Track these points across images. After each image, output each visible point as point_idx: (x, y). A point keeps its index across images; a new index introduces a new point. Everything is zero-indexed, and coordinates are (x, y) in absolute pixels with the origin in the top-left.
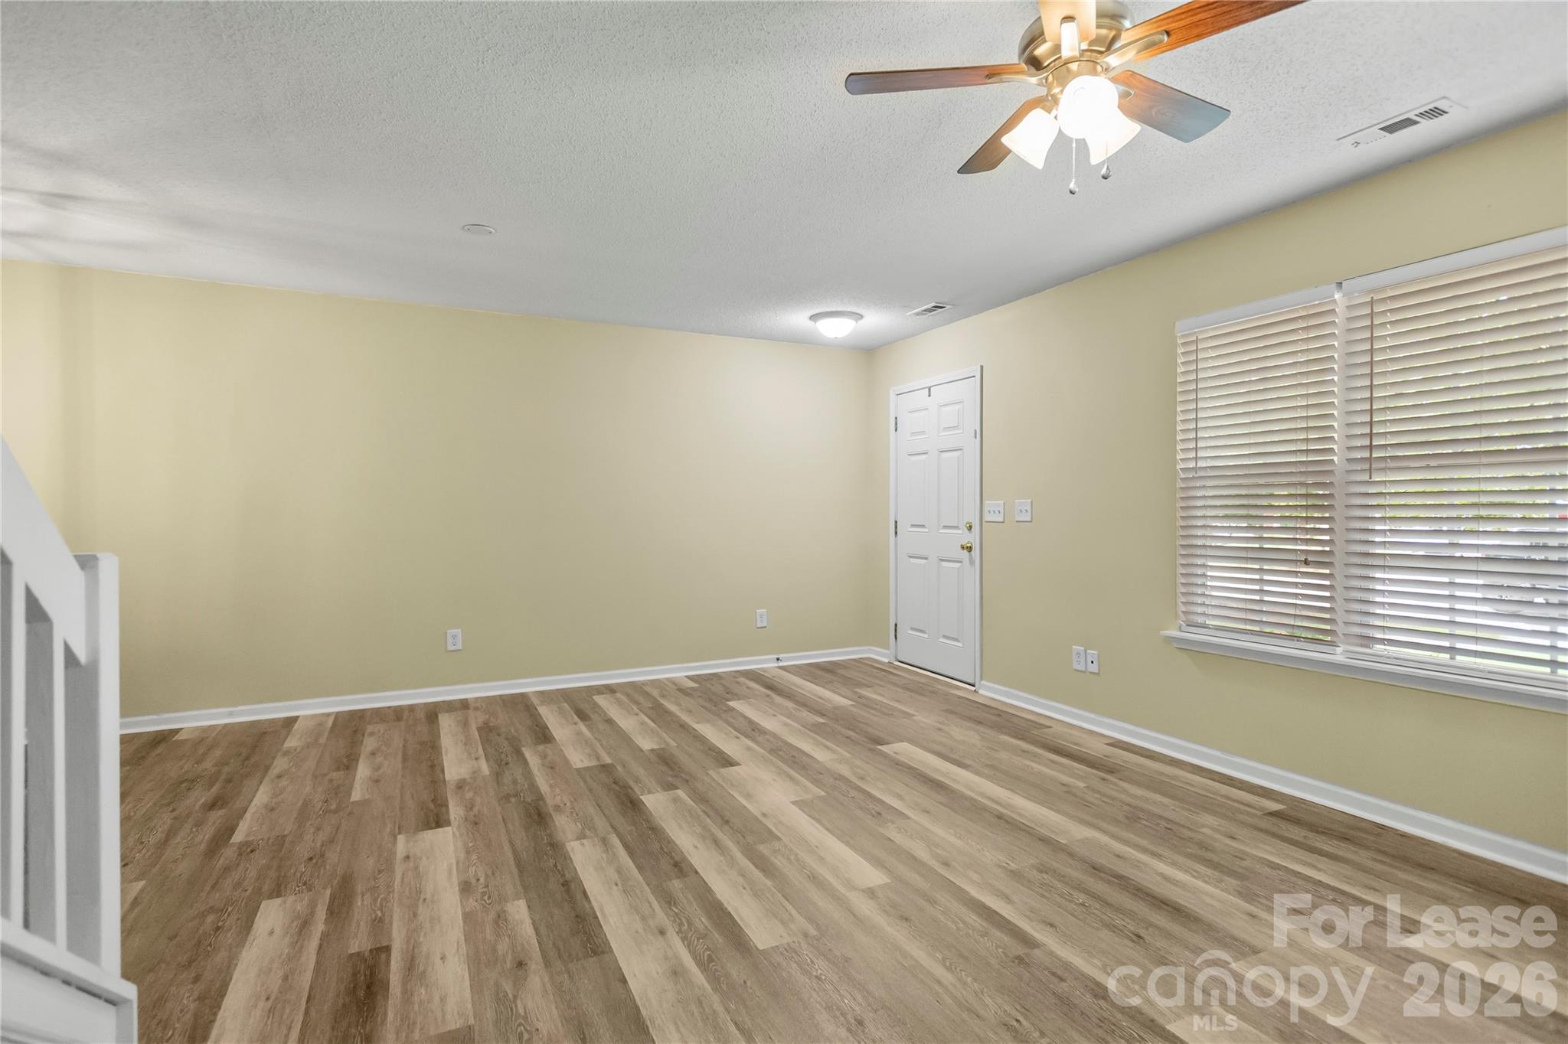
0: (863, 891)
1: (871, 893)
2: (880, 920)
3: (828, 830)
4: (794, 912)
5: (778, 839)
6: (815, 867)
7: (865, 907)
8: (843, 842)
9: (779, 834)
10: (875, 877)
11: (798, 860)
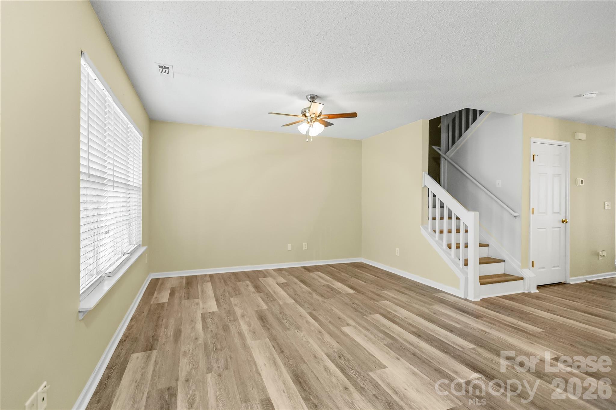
0: (351, 325)
1: (348, 325)
2: (346, 318)
3: (365, 349)
4: (372, 321)
5: (385, 345)
6: (367, 333)
7: (351, 322)
8: (358, 342)
9: (386, 347)
10: (346, 329)
11: (374, 335)
